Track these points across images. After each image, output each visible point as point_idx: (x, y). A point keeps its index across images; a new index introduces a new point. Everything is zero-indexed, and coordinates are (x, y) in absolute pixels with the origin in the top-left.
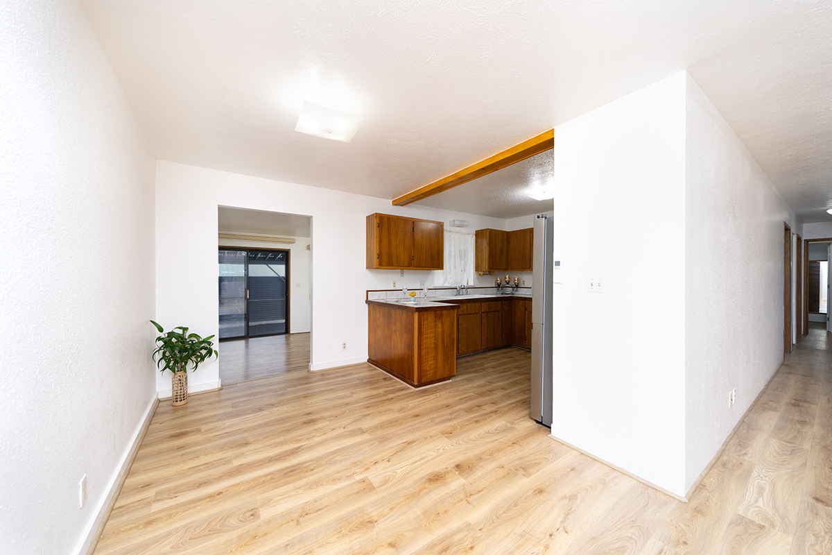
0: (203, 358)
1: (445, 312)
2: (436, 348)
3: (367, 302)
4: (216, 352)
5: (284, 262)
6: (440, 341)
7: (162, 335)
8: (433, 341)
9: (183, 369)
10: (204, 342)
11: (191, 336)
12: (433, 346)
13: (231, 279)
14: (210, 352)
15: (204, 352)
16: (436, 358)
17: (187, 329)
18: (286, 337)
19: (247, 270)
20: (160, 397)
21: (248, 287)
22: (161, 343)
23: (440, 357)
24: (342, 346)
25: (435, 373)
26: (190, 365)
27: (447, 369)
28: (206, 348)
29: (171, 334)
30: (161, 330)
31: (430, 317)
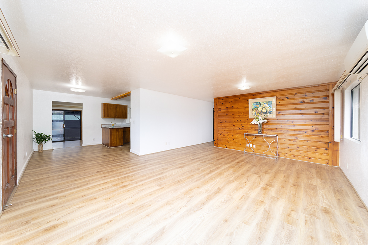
0: (47, 140)
1: (119, 129)
2: (116, 138)
3: (102, 127)
4: (51, 139)
5: (80, 114)
6: (118, 136)
7: (36, 134)
8: (115, 136)
9: (42, 143)
10: (48, 136)
11: (44, 135)
12: (115, 138)
13: (57, 121)
14: (50, 139)
15: (48, 139)
16: (116, 140)
17: (43, 133)
18: (80, 141)
19: (64, 117)
20: (34, 151)
21: (65, 124)
22: (35, 136)
23: (118, 140)
24: (93, 139)
25: (116, 144)
26: (44, 142)
27: (120, 143)
28: (48, 138)
29: (38, 134)
30: (36, 133)
31: (115, 130)
